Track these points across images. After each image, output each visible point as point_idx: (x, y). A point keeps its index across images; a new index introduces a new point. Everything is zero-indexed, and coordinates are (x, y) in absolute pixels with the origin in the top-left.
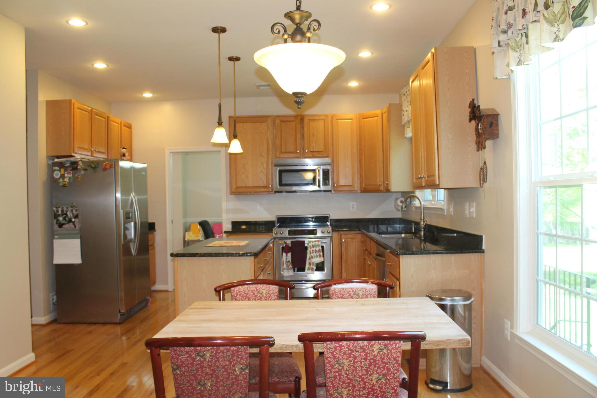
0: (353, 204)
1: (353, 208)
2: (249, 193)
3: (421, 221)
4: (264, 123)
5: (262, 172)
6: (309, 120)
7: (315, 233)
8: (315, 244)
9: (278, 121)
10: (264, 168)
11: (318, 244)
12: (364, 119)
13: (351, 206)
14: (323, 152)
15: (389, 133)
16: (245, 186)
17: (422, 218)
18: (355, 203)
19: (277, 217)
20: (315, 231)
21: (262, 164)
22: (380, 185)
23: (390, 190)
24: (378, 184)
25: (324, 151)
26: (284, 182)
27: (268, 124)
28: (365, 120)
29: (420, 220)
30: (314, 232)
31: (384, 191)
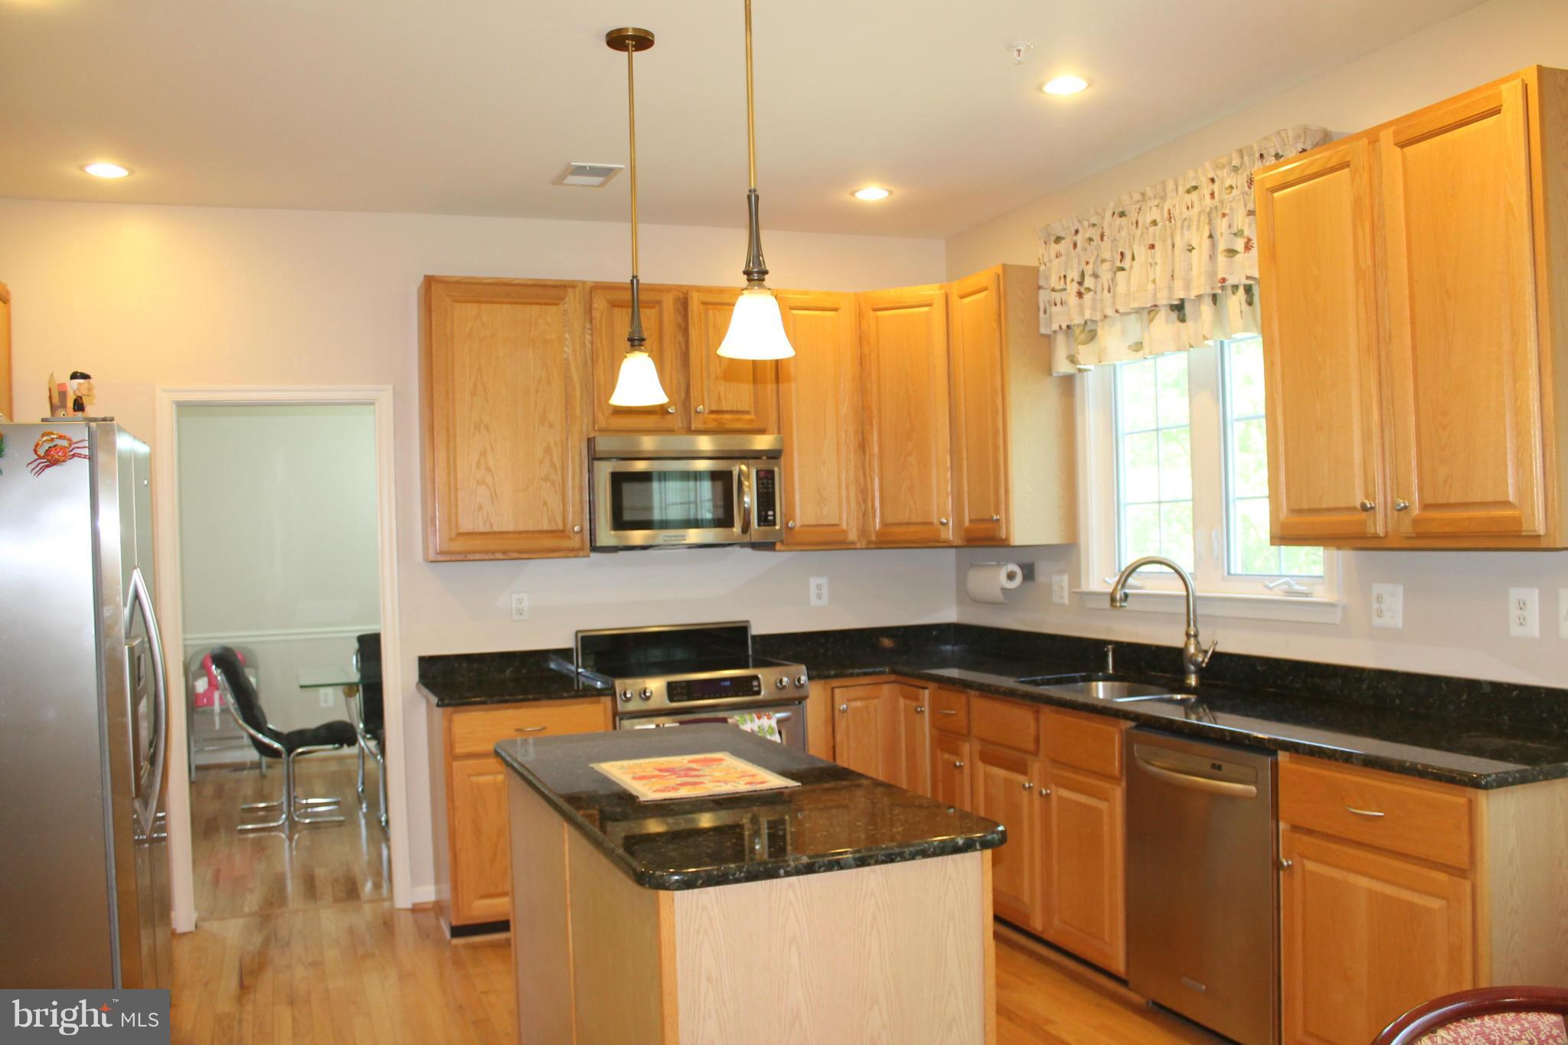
0: (818, 586)
1: (819, 596)
2: (500, 556)
3: (1186, 644)
4: (554, 308)
5: (546, 479)
6: (705, 303)
7: (756, 689)
8: (759, 727)
9: (600, 304)
10: (553, 465)
11: (770, 726)
12: (875, 310)
13: (813, 591)
14: (748, 412)
15: (1001, 355)
16: (488, 529)
17: (1192, 633)
18: (823, 581)
19: (580, 635)
20: (755, 683)
21: (548, 450)
22: (942, 524)
23: (1007, 539)
24: (936, 522)
25: (753, 412)
26: (627, 516)
27: (566, 312)
28: (880, 313)
29: (1185, 638)
30: (752, 686)
31: (955, 544)
